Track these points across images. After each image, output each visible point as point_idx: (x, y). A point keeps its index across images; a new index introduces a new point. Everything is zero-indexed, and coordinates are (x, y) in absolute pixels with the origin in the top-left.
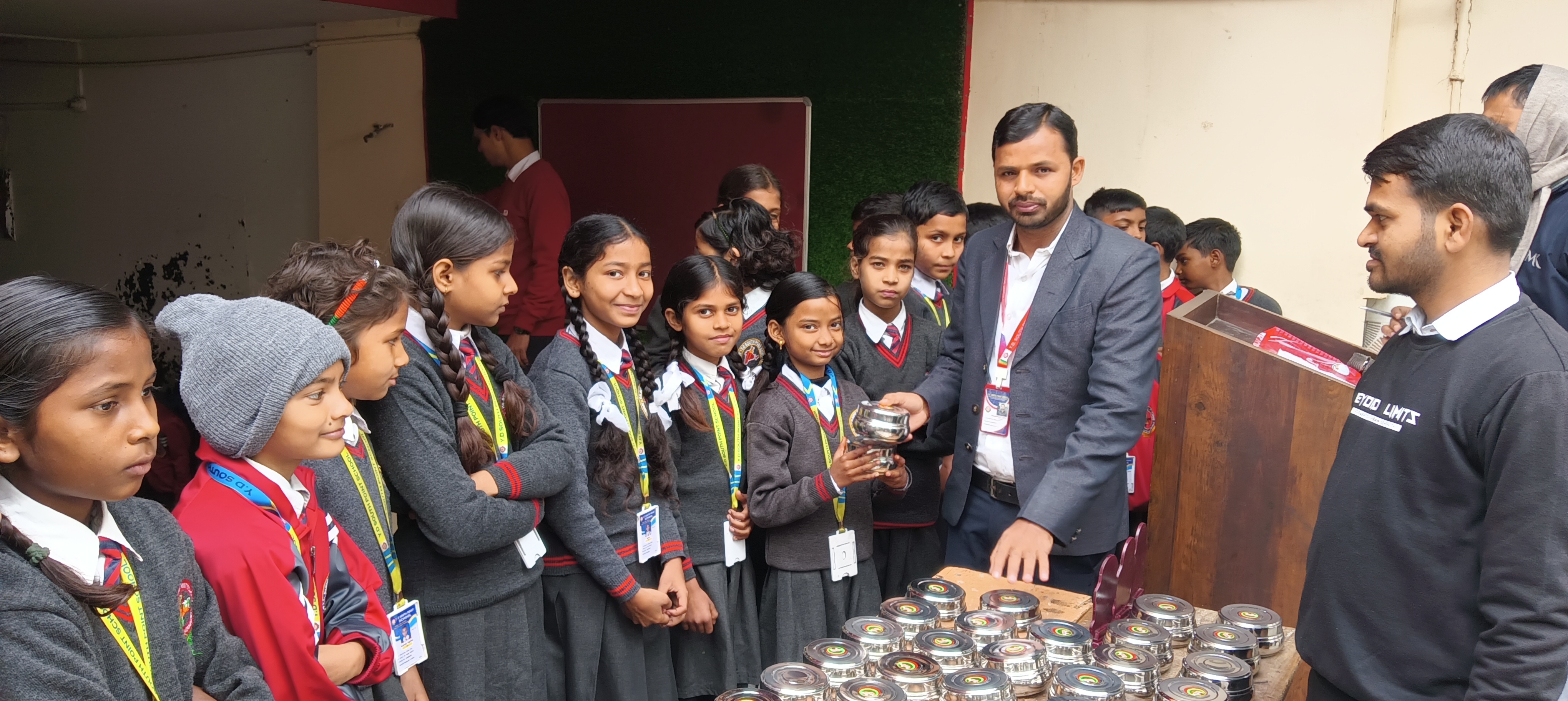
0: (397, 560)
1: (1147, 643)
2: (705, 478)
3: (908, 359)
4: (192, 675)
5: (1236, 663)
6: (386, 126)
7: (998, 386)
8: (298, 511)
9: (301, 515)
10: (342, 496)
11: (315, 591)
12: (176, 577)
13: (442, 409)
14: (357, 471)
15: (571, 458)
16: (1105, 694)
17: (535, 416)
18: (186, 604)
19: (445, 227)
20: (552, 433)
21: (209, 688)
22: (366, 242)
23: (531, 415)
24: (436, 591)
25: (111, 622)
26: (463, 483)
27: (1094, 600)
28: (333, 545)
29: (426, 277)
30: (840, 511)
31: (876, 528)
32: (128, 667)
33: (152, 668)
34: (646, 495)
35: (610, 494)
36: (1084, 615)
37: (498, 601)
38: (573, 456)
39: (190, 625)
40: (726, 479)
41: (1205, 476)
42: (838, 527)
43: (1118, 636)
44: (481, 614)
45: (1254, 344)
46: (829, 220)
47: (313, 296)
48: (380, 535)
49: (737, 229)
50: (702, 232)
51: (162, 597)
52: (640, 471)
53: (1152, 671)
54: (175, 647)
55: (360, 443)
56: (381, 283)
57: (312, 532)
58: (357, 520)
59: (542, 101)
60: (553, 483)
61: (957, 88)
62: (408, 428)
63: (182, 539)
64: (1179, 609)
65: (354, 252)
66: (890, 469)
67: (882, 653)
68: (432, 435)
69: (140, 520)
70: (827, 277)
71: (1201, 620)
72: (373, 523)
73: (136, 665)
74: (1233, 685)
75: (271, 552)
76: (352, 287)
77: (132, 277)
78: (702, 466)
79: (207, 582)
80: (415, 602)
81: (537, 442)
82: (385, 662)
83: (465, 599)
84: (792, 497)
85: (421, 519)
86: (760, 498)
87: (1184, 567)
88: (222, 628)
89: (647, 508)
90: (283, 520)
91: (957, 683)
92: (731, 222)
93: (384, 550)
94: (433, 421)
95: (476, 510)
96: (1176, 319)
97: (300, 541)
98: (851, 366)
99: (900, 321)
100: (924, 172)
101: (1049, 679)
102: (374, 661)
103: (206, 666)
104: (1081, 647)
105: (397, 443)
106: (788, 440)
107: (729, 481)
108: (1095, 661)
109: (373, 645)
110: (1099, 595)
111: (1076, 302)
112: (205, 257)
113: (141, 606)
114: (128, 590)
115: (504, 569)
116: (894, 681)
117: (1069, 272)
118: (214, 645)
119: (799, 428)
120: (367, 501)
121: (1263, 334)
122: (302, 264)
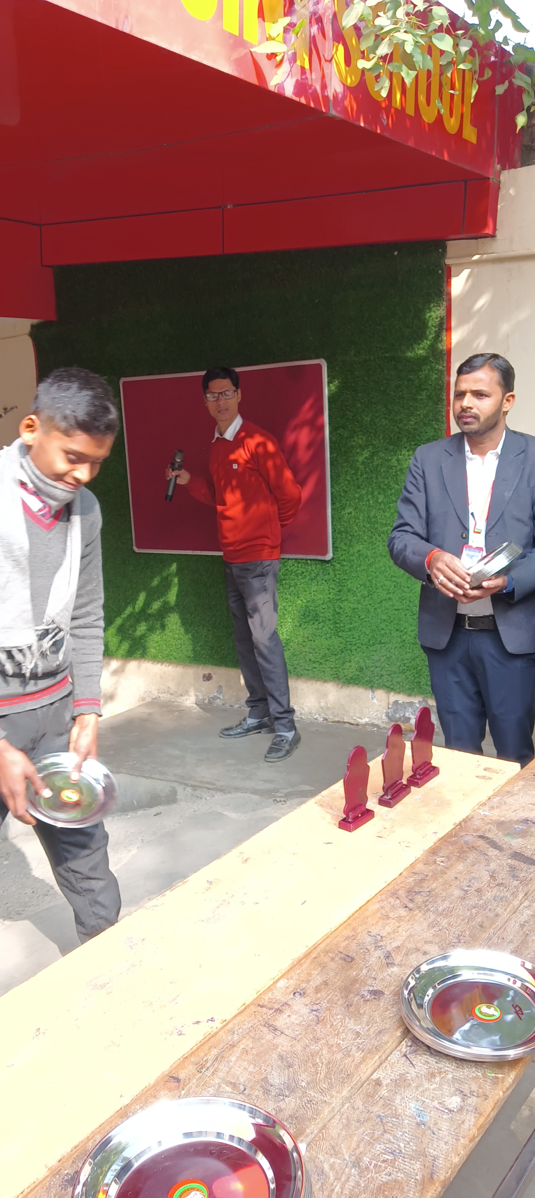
6: (12, 409)
46: (345, 458)
59: (123, 380)
117: (513, 464)
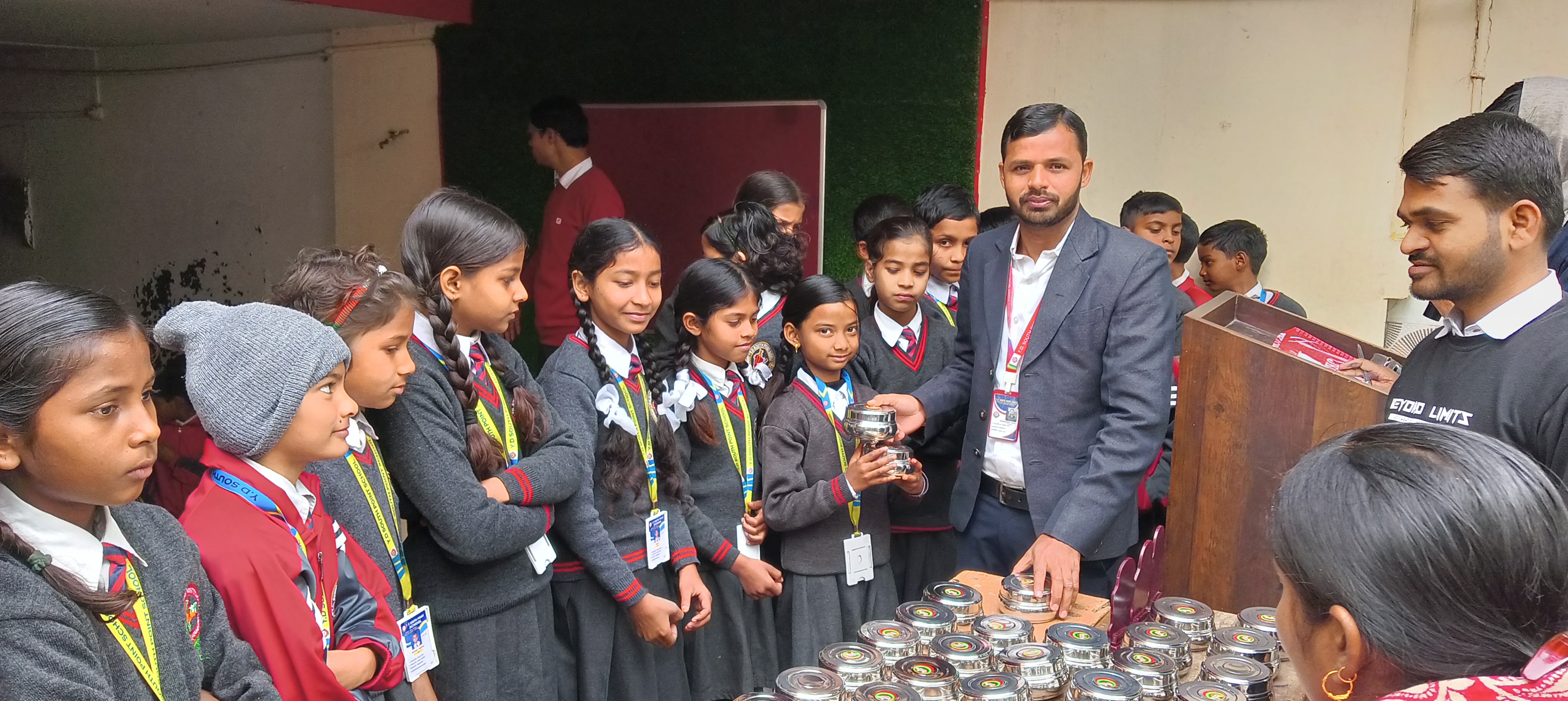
0: (406, 567)
1: (1166, 647)
2: (717, 482)
3: (925, 362)
4: (200, 680)
5: (1255, 666)
6: (401, 133)
7: (1007, 390)
8: (304, 516)
9: (307, 520)
10: (350, 503)
11: (324, 597)
12: (182, 582)
13: (453, 416)
14: (365, 477)
15: (580, 463)
16: (1124, 698)
17: (545, 423)
18: (193, 609)
19: (453, 234)
20: (562, 438)
21: (218, 692)
22: (371, 248)
23: (541, 420)
24: (447, 597)
25: (117, 629)
26: (475, 491)
27: (1113, 604)
28: (341, 552)
29: (434, 284)
30: (855, 514)
31: (894, 532)
32: (135, 674)
33: (160, 674)
34: (655, 500)
35: (616, 498)
36: (1102, 618)
37: (510, 607)
38: (583, 461)
39: (198, 630)
40: (738, 483)
41: (1224, 478)
42: (853, 532)
43: (1136, 639)
44: (492, 620)
45: (1274, 345)
47: (313, 304)
48: (388, 541)
49: (742, 232)
50: (708, 237)
51: (168, 602)
52: (648, 477)
53: (1170, 675)
54: (182, 652)
55: (368, 448)
56: (382, 289)
57: (319, 538)
58: (366, 527)
60: (563, 489)
61: (973, 90)
62: (420, 436)
63: (188, 544)
64: (1198, 612)
65: (356, 258)
66: (907, 473)
67: (898, 657)
68: (444, 442)
69: (145, 526)
70: (842, 280)
71: (1221, 624)
72: (381, 529)
73: (143, 672)
74: (1252, 689)
75: (277, 555)
76: (351, 294)
77: (149, 284)
78: (714, 470)
79: (213, 587)
80: (426, 608)
81: (547, 447)
82: (395, 667)
83: (477, 606)
84: (807, 500)
85: (433, 527)
86: (775, 501)
87: (1202, 570)
88: (230, 633)
89: (655, 514)
90: (289, 525)
91: (974, 687)
92: (736, 226)
93: (393, 557)
94: (444, 428)
95: (488, 518)
96: (1194, 320)
97: (306, 546)
98: (866, 370)
99: (915, 325)
100: (940, 174)
101: (1066, 682)
102: (385, 666)
103: (215, 671)
104: (1099, 651)
105: (408, 451)
106: (803, 442)
107: (742, 485)
108: (1113, 665)
109: (383, 650)
110: (1116, 598)
111: (1086, 303)
112: (223, 264)
113: (147, 612)
114: (132, 596)
115: (515, 574)
116: (910, 685)
117: (1077, 273)
118: (223, 650)
119: (814, 431)
120: (375, 507)
121: (1284, 335)
122: (304, 270)
